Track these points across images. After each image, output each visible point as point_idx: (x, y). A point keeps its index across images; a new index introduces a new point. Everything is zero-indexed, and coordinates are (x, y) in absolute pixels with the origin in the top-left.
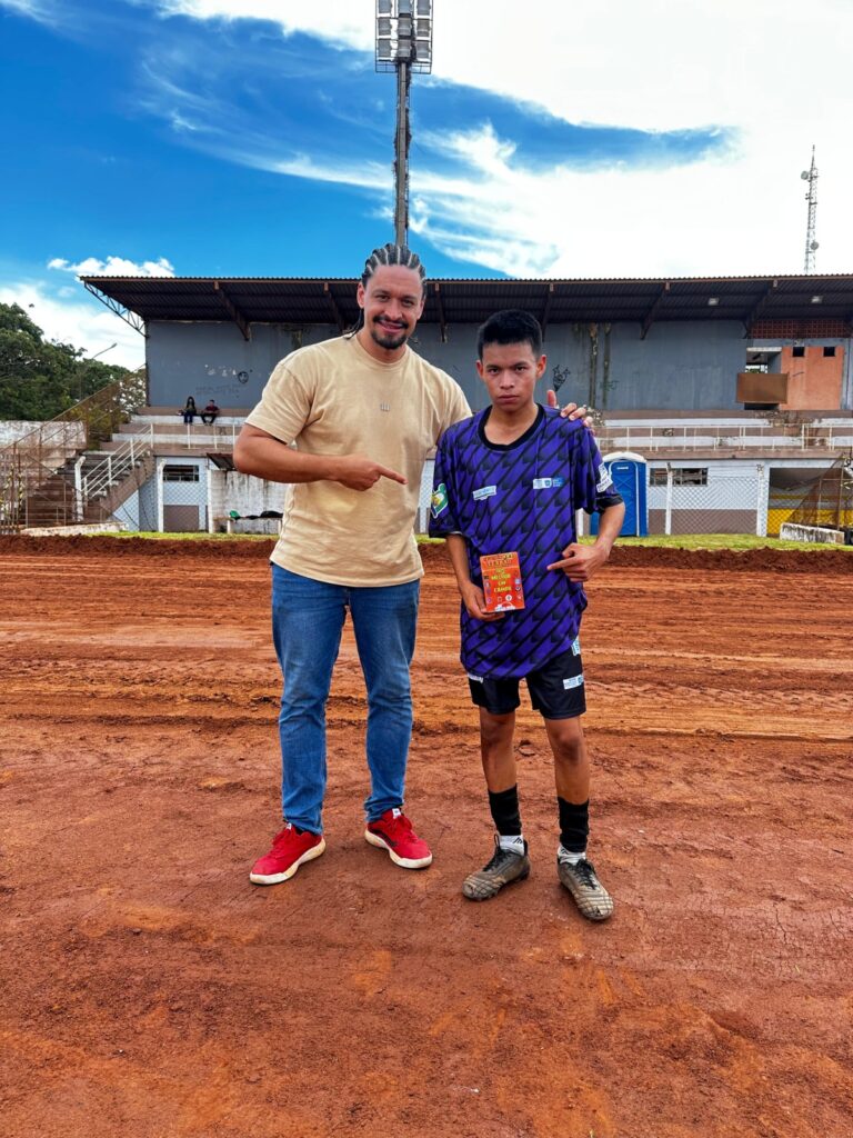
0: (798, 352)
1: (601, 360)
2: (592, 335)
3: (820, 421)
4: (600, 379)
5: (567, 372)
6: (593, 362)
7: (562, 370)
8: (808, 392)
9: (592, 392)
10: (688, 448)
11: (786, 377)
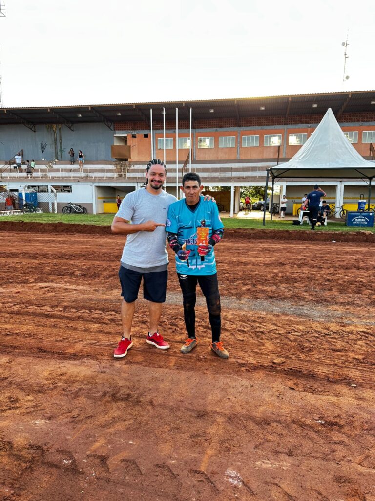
0: (134, 136)
1: (58, 139)
2: (54, 129)
3: (134, 166)
4: (59, 148)
5: (46, 145)
6: (55, 141)
7: (44, 144)
8: (139, 153)
9: (56, 153)
10: (62, 177)
11: (130, 146)
